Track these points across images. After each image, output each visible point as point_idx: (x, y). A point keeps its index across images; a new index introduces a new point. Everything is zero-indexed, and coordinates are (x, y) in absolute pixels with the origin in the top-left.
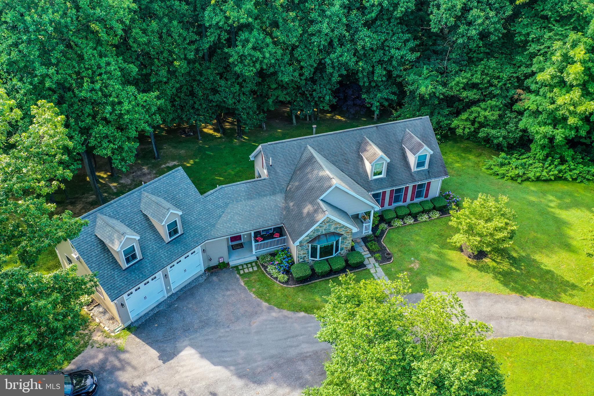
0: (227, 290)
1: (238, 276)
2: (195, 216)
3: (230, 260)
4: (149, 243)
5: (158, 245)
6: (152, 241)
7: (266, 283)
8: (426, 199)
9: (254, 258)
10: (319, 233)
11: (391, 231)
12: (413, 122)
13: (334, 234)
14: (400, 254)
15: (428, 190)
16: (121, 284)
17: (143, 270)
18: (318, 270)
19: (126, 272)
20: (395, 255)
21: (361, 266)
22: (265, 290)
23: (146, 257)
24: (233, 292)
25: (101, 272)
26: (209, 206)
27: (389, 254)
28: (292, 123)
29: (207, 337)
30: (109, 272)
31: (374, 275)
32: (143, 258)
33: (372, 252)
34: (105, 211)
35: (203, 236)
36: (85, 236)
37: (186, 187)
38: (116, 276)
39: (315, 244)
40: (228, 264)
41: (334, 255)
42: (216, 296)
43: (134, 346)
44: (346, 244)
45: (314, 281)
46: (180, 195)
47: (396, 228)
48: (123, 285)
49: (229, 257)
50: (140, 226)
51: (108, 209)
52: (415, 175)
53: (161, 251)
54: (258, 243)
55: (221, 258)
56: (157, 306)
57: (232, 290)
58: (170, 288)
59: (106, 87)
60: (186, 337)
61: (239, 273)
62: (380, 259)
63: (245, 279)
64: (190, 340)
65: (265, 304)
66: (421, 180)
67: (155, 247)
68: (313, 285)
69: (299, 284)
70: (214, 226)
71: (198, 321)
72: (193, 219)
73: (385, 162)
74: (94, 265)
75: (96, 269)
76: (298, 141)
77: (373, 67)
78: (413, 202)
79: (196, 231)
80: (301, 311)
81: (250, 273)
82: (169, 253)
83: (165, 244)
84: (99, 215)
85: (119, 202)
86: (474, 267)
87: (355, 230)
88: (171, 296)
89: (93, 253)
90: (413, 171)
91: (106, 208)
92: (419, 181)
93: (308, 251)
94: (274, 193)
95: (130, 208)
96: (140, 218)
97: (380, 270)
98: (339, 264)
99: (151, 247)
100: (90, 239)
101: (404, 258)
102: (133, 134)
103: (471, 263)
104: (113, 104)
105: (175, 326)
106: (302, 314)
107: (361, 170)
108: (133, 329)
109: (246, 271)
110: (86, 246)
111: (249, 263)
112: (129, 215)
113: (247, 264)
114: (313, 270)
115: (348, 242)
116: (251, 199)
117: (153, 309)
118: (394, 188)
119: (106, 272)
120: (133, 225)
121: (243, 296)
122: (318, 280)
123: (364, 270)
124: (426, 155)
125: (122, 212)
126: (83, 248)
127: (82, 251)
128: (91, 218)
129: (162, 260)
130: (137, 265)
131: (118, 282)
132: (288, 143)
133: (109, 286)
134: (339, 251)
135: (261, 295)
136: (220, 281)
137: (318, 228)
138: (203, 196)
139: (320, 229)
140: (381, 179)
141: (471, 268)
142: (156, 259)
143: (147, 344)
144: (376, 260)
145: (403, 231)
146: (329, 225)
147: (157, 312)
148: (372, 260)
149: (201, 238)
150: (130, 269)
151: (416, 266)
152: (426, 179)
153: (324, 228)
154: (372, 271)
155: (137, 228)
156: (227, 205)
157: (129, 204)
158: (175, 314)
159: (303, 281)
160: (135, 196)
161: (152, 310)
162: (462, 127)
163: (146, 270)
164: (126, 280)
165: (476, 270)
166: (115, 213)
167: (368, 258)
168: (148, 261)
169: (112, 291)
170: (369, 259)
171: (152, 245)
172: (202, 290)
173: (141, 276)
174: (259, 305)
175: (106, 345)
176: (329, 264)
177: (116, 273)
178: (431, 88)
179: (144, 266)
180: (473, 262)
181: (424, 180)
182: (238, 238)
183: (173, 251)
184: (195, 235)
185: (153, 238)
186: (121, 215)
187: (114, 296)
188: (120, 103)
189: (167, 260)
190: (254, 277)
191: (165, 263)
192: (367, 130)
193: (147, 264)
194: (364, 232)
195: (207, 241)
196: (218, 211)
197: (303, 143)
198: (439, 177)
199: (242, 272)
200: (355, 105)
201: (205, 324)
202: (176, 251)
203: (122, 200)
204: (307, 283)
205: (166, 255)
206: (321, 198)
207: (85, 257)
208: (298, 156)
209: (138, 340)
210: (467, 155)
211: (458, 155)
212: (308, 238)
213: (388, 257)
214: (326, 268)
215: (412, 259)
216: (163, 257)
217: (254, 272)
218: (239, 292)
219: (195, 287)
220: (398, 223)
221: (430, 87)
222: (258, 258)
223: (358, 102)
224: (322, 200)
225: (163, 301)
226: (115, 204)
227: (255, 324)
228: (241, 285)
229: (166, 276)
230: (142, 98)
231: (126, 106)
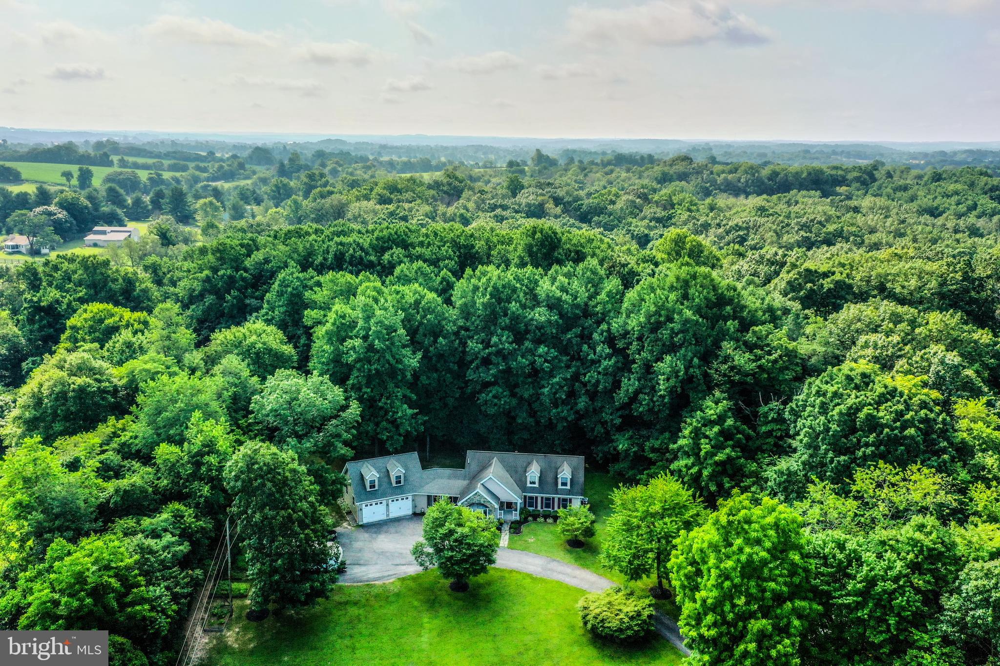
2: (414, 478)
4: (384, 483)
5: (388, 485)
6: (386, 482)
10: (474, 502)
11: (533, 522)
12: (572, 458)
13: (483, 505)
14: (526, 532)
16: (363, 497)
19: (368, 492)
20: (524, 532)
23: (381, 489)
25: (356, 488)
26: (424, 476)
27: (520, 531)
30: (360, 490)
32: (379, 489)
33: (510, 528)
34: (369, 462)
35: (414, 488)
36: (356, 470)
37: (415, 463)
40: (425, 513)
46: (411, 465)
47: (538, 522)
51: (373, 461)
52: (559, 491)
53: (389, 489)
55: (423, 509)
56: (379, 521)
58: (389, 513)
59: (393, 403)
62: (513, 531)
70: (422, 486)
72: (412, 479)
73: (536, 476)
76: (491, 454)
78: (559, 510)
79: (411, 486)
82: (393, 492)
83: (392, 486)
84: (366, 463)
85: (378, 459)
87: (496, 506)
88: (388, 518)
90: (559, 487)
92: (561, 495)
94: (465, 478)
95: (381, 464)
96: (384, 469)
97: (507, 537)
100: (358, 472)
101: (527, 535)
102: (402, 431)
104: (394, 412)
107: (523, 478)
112: (380, 467)
117: (376, 521)
119: (358, 489)
120: (380, 471)
124: (567, 478)
125: (377, 464)
128: (362, 463)
129: (387, 494)
130: (374, 490)
132: (484, 454)
136: (417, 520)
138: (423, 470)
139: (474, 498)
140: (535, 487)
142: (385, 491)
144: (510, 532)
146: (480, 498)
147: (378, 523)
149: (412, 489)
150: (371, 491)
153: (477, 499)
154: (502, 536)
155: (382, 473)
156: (435, 478)
157: (382, 462)
158: (385, 525)
160: (387, 459)
163: (378, 496)
166: (374, 464)
168: (380, 491)
170: (506, 531)
171: (385, 485)
172: (405, 521)
173: (375, 498)
177: (363, 491)
179: (378, 494)
184: (410, 488)
186: (376, 466)
188: (398, 412)
191: (389, 496)
192: (537, 456)
195: (415, 493)
196: (428, 480)
197: (493, 455)
198: (576, 496)
201: (397, 532)
202: (397, 493)
203: (380, 459)
205: (391, 493)
206: (482, 482)
208: (487, 462)
212: (467, 503)
213: (518, 532)
215: (533, 537)
216: (389, 493)
219: (402, 518)
224: (482, 484)
225: (383, 519)
229: (387, 505)
230: (410, 412)
231: (400, 414)
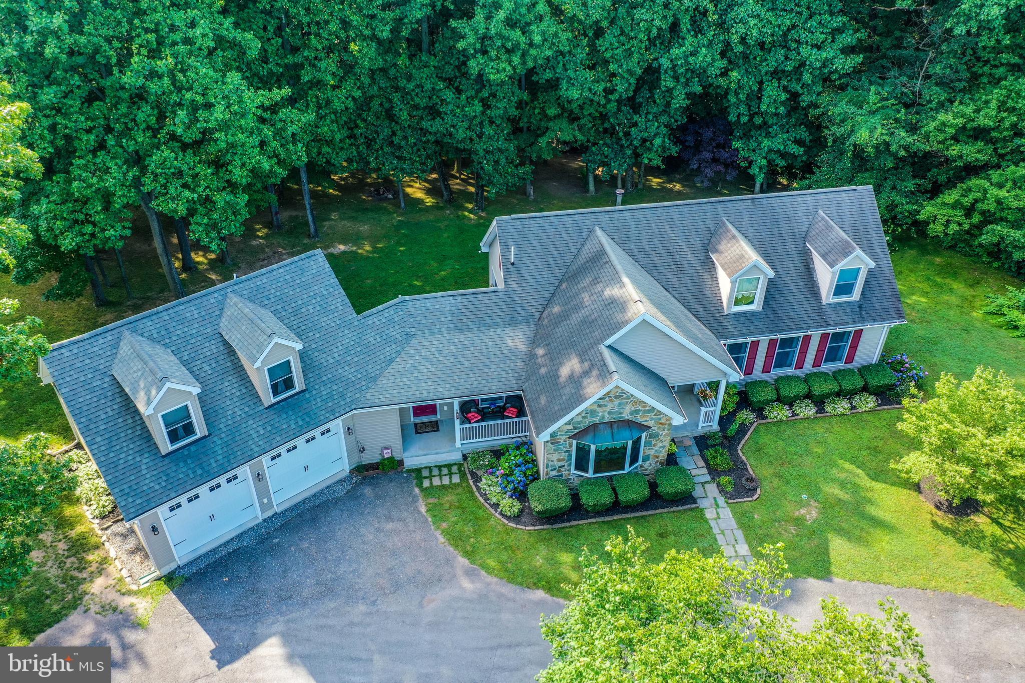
0: (389, 518)
1: (417, 490)
2: (336, 355)
3: (406, 455)
4: (228, 403)
5: (247, 409)
6: (235, 400)
7: (472, 512)
8: (849, 366)
9: (457, 457)
10: (597, 420)
11: (762, 428)
12: (836, 195)
13: (629, 424)
14: (776, 482)
15: (854, 347)
16: (152, 485)
17: (205, 459)
18: (587, 500)
19: (167, 460)
20: (766, 484)
21: (686, 499)
22: (468, 529)
23: (218, 432)
24: (399, 526)
25: (112, 455)
26: (370, 336)
27: (751, 480)
28: (587, 191)
29: (323, 621)
30: (130, 458)
31: (712, 524)
32: (210, 435)
33: (714, 472)
34: (142, 326)
35: (348, 400)
36: (90, 376)
37: (325, 293)
38: (144, 467)
39: (584, 442)
40: (401, 463)
41: (627, 469)
42: (363, 530)
43: (170, 620)
44: (657, 448)
45: (576, 523)
46: (310, 307)
47: (774, 424)
48: (157, 487)
49: (405, 449)
50: (214, 365)
51: (150, 323)
52: (828, 312)
53: (251, 422)
54: (468, 426)
55: (386, 448)
56: (238, 537)
57: (399, 520)
58: (270, 500)
59: (183, 71)
60: (281, 614)
61: (420, 485)
62: (729, 489)
63: (430, 501)
64: (288, 621)
65: (462, 561)
66: (842, 324)
67: (239, 413)
68: (573, 530)
69: (543, 524)
70: (374, 379)
71: (313, 582)
72: (331, 361)
73: (762, 277)
74: (99, 439)
75: (103, 448)
76: (577, 217)
77: (761, 83)
78: (817, 369)
79: (335, 387)
80: (538, 588)
81: (443, 487)
82: (269, 428)
83: (261, 408)
84: (127, 334)
85: (176, 310)
86: (946, 531)
87: (678, 420)
88: (270, 518)
89: (101, 412)
90: (824, 302)
91: (145, 321)
92: (835, 325)
93: (570, 456)
94: (512, 323)
95: (196, 326)
96: (213, 348)
97: (726, 513)
98: (635, 493)
99: (229, 413)
100: (99, 383)
101: (784, 493)
102: (239, 175)
103: (940, 522)
104: (194, 108)
105: (263, 585)
106: (540, 594)
107: (708, 291)
108: (177, 582)
109: (436, 482)
110: (88, 397)
111: (445, 466)
112: (193, 341)
113: (440, 467)
114: (575, 497)
115: (660, 444)
116: (463, 331)
117: (228, 542)
118: (779, 336)
119: (123, 456)
120: (199, 362)
121: (418, 536)
122: (585, 521)
123: (691, 509)
124: (859, 269)
125: (178, 332)
126: (81, 400)
127: (78, 406)
128: (110, 338)
129: (251, 442)
130: (193, 448)
131: (147, 481)
132: (556, 220)
133: (125, 486)
134: (640, 462)
135: (456, 539)
136: (378, 497)
137: (595, 407)
138: (360, 317)
139: (598, 409)
140: (752, 314)
141: (940, 533)
142: (237, 438)
143: (198, 619)
144: (722, 490)
145: (789, 431)
146: (620, 404)
147: (235, 551)
148: (712, 489)
149: (342, 403)
150: (178, 454)
151: (811, 514)
152: (854, 322)
153: (608, 408)
154: (710, 514)
155: (207, 368)
156: (408, 338)
157: (196, 316)
158: (269, 559)
159: (551, 518)
160: (213, 301)
161: (225, 545)
162: (943, 221)
163: (212, 461)
164: (164, 478)
165: (951, 540)
166: (163, 333)
167: (703, 484)
168: (219, 442)
169: (130, 500)
170: (707, 486)
171: (232, 408)
172: (335, 513)
173: (199, 472)
174: (448, 562)
175: (115, 610)
176: (614, 489)
177: (145, 461)
178: (882, 134)
179: (209, 452)
180: (946, 520)
181: (847, 323)
182: (430, 409)
183: (277, 425)
184: (331, 396)
185: (238, 394)
186: (174, 338)
187: (132, 510)
188: (209, 106)
189: (261, 443)
190: (450, 498)
191: (256, 449)
192: (730, 205)
193: (217, 448)
194: (701, 425)
195: (354, 412)
196: (388, 349)
197: (587, 222)
198: (883, 320)
199: (426, 483)
200: (715, 160)
201: (327, 590)
202: (285, 426)
203: (182, 307)
204: (560, 525)
205: (262, 432)
206: (609, 342)
207: (83, 420)
208: (573, 248)
209: (181, 607)
210: (947, 281)
211: (928, 279)
212: (571, 427)
213: (749, 485)
214: (605, 497)
215: (804, 496)
216: (255, 435)
217: (452, 486)
218: (412, 526)
219: (323, 504)
220: (780, 413)
221: (879, 130)
222: (465, 457)
223: (724, 155)
224: (610, 347)
225: (253, 528)
226: (165, 313)
227: (432, 605)
228: (420, 513)
229: (259, 477)
230: (254, 99)
231: (219, 113)
